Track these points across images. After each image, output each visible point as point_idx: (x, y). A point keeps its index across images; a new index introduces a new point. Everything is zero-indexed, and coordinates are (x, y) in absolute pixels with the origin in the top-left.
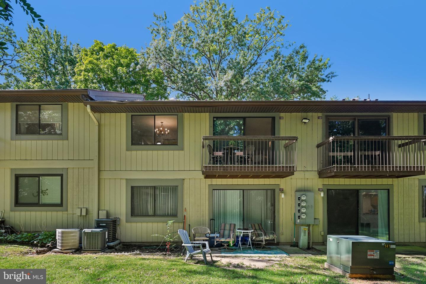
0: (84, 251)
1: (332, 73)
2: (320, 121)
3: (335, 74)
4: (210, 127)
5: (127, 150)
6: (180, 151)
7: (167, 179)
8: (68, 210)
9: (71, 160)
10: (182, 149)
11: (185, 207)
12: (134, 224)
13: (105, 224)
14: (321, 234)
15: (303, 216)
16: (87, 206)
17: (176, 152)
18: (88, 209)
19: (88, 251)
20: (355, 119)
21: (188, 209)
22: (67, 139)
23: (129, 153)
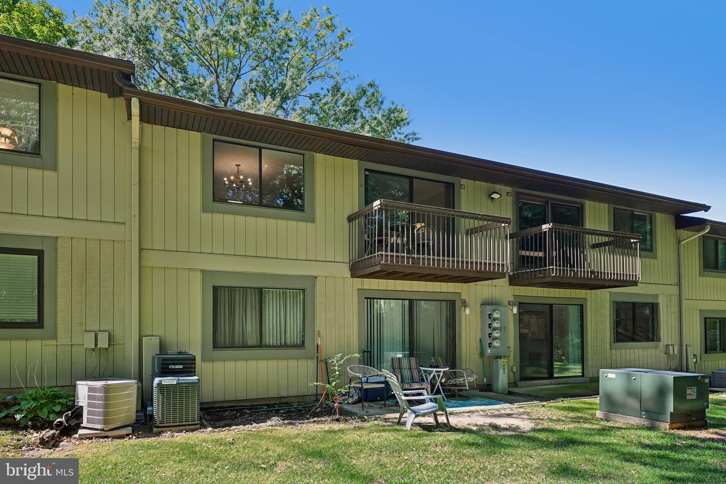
0: (162, 429)
1: (415, 134)
2: (510, 199)
3: (417, 136)
4: (360, 185)
5: (204, 210)
6: (309, 224)
7: (285, 276)
8: (58, 337)
9: (66, 218)
10: (313, 221)
11: (317, 328)
12: (219, 365)
13: (181, 367)
14: (512, 371)
15: (496, 344)
16: (110, 328)
17: (302, 224)
18: (112, 333)
19: (169, 428)
20: (547, 203)
21: (323, 333)
22: (55, 168)
23: (207, 216)
